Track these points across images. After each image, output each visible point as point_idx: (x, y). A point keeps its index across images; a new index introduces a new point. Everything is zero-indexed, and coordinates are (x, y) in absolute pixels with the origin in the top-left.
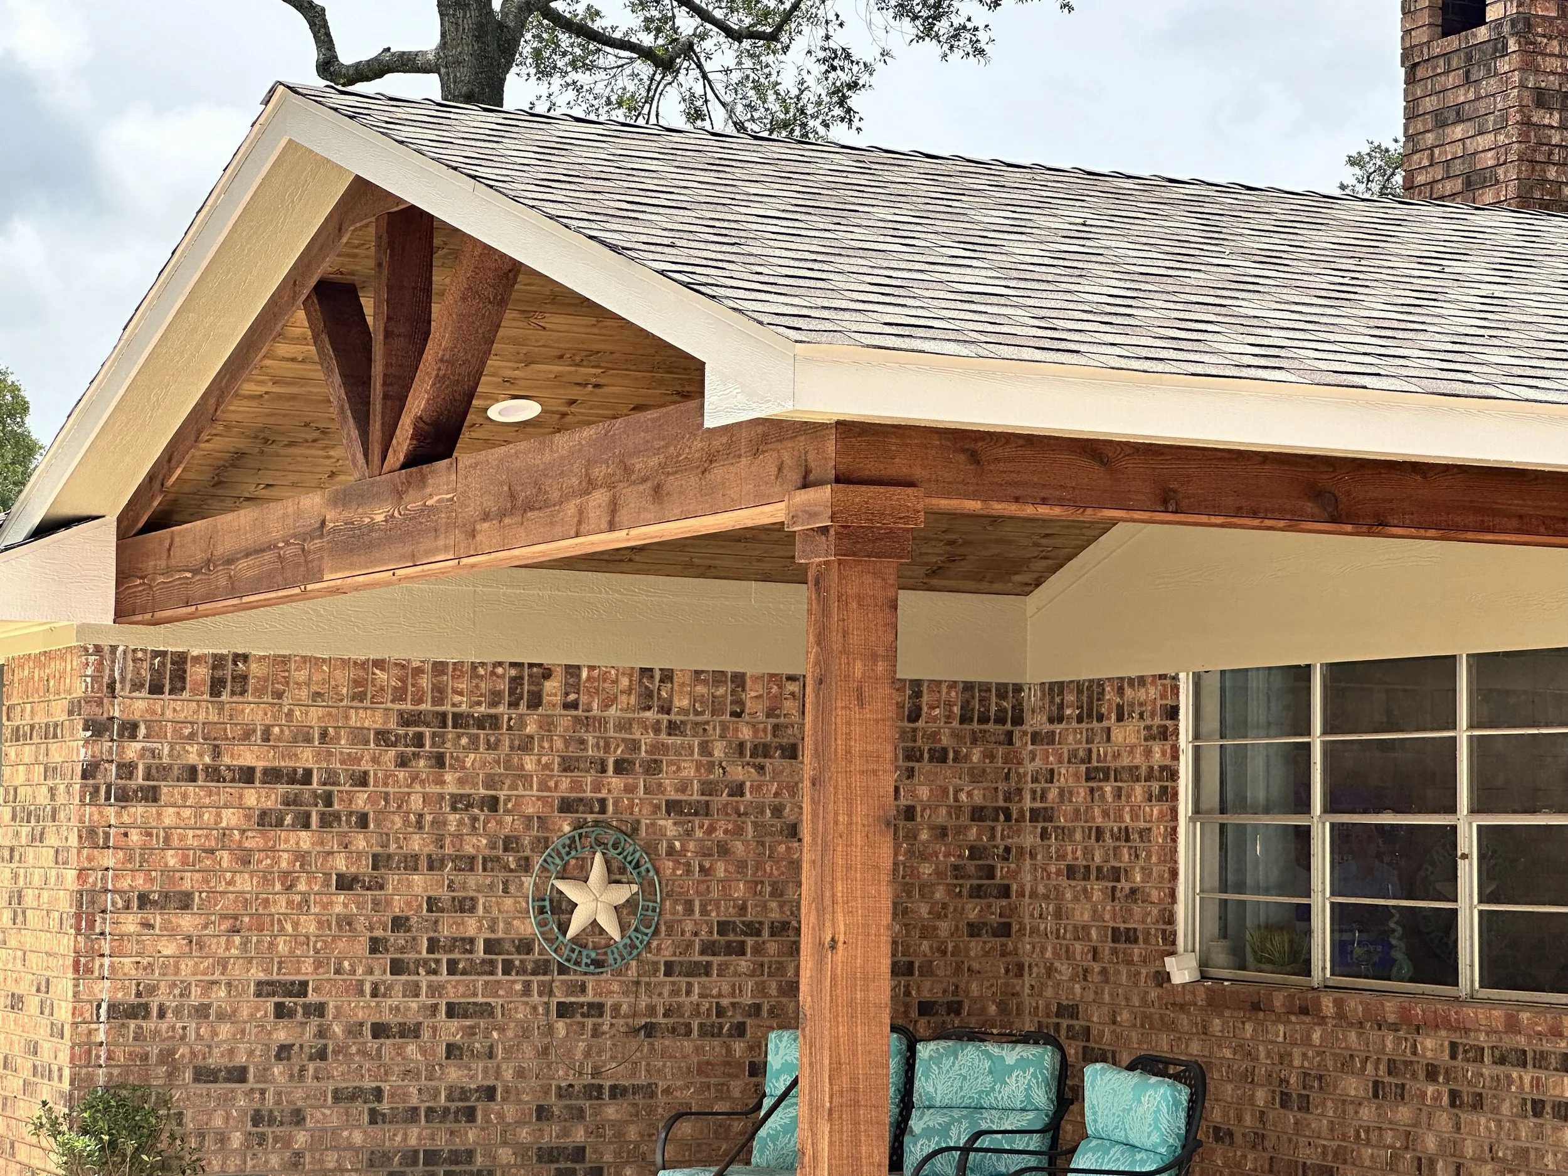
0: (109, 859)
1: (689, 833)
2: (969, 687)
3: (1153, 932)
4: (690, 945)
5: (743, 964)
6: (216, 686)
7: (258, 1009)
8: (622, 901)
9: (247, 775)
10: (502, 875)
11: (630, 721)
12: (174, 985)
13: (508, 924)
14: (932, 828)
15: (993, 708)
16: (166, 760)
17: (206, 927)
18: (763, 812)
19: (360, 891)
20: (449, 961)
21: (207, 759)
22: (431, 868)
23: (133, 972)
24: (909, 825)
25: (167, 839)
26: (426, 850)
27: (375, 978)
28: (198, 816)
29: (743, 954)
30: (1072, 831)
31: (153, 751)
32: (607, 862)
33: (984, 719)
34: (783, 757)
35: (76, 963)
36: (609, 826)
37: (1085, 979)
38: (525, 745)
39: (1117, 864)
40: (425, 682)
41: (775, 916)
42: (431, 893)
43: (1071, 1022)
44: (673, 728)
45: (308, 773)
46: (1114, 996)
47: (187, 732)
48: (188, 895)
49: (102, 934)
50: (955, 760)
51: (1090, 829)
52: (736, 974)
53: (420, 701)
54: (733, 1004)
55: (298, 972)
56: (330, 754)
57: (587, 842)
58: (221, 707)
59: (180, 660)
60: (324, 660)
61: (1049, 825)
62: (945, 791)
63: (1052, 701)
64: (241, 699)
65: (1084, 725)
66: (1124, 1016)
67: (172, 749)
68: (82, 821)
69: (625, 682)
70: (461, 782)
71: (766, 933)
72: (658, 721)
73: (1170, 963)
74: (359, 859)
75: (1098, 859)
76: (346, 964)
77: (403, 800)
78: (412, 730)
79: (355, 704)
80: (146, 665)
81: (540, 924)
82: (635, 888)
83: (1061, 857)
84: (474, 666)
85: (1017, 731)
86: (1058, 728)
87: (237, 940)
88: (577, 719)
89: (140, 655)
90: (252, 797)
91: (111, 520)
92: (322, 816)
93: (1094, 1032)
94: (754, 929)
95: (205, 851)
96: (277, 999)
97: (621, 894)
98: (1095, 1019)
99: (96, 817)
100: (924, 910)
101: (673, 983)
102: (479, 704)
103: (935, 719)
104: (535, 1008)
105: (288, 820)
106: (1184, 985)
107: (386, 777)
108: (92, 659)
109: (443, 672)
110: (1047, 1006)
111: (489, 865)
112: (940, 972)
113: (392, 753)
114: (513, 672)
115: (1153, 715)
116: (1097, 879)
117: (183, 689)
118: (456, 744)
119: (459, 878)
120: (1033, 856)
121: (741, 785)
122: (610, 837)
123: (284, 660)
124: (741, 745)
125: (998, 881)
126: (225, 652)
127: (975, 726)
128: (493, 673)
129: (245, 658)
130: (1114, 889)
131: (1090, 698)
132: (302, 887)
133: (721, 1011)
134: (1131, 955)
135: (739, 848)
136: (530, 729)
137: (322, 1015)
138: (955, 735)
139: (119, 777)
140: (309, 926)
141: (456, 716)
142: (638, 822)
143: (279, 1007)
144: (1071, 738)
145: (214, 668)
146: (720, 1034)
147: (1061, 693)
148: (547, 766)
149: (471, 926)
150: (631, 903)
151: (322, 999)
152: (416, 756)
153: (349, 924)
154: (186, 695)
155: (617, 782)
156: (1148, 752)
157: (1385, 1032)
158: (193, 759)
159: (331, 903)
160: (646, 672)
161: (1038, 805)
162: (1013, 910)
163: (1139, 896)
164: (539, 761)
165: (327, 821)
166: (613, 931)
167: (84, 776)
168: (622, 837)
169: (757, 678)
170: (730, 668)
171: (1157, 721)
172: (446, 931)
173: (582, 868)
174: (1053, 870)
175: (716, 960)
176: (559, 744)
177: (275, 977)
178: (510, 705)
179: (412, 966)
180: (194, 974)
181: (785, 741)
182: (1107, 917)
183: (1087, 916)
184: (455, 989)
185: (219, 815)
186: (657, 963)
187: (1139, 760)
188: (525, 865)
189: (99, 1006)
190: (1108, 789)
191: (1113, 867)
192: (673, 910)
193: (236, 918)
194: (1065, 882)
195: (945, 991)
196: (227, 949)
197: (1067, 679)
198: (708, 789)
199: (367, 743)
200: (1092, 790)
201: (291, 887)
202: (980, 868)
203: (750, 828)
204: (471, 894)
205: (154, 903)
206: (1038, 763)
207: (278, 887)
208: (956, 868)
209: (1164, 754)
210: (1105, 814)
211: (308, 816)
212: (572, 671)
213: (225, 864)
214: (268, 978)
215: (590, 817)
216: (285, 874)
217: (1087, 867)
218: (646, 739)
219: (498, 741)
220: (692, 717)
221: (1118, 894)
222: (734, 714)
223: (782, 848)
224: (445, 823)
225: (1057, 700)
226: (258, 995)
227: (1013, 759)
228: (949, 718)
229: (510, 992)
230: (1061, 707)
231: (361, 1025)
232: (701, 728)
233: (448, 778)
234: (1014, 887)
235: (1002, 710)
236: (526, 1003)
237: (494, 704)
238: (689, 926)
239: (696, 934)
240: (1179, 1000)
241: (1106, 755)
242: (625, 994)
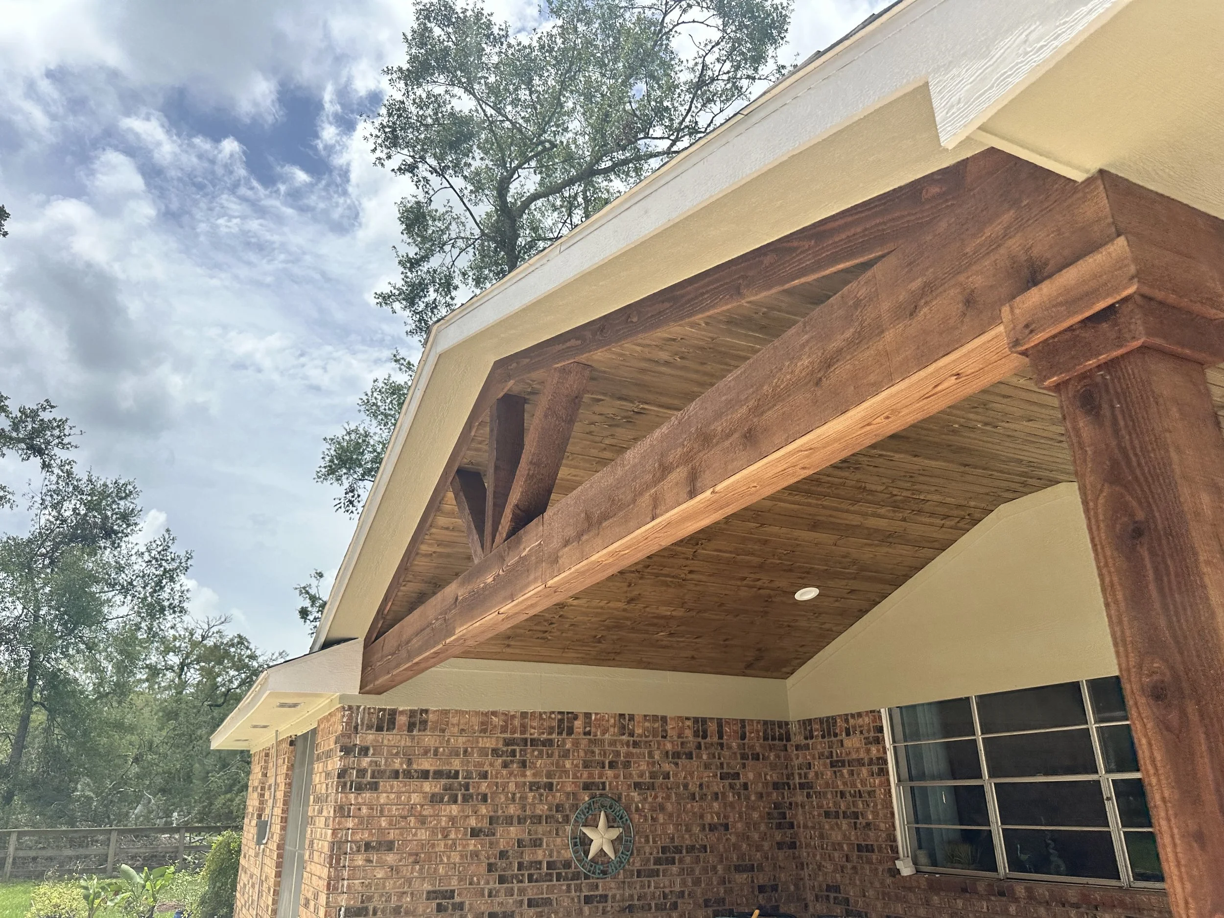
0: (350, 823)
1: (645, 799)
2: (765, 723)
3: (884, 846)
4: (648, 860)
5: (675, 869)
6: (411, 727)
7: (428, 908)
8: (615, 837)
9: (425, 775)
10: (555, 826)
11: (615, 741)
12: (382, 895)
13: (559, 852)
14: (756, 793)
15: (777, 734)
16: (383, 767)
17: (400, 861)
18: (679, 787)
19: (482, 837)
20: (529, 875)
21: (405, 767)
22: (519, 823)
23: (360, 888)
24: (746, 792)
25: (382, 811)
26: (517, 813)
27: (491, 886)
28: (399, 798)
29: (674, 864)
30: (825, 793)
31: (376, 762)
32: (607, 816)
33: (773, 739)
34: (687, 758)
35: (329, 884)
36: (607, 797)
37: (842, 871)
38: (566, 755)
39: (856, 810)
40: (516, 722)
41: (688, 842)
42: (520, 837)
43: (835, 895)
44: (636, 744)
45: (457, 772)
46: (862, 881)
47: (395, 751)
48: (392, 843)
49: (344, 866)
50: (763, 759)
51: (836, 792)
52: (671, 875)
53: (514, 733)
54: (671, 892)
55: (450, 884)
56: (468, 762)
57: (596, 806)
58: (413, 738)
59: (393, 713)
60: (466, 712)
61: (811, 791)
62: (760, 775)
63: (805, 729)
64: (423, 733)
65: (826, 740)
66: (871, 893)
67: (386, 762)
68: (336, 802)
69: (612, 721)
70: (534, 775)
71: (684, 851)
72: (628, 741)
73: (899, 864)
74: (482, 819)
75: (843, 807)
76: (475, 879)
77: (505, 785)
78: (510, 748)
79: (482, 735)
80: (375, 716)
81: (575, 852)
82: (621, 830)
83: (820, 807)
84: (541, 714)
85: (789, 744)
86: (810, 742)
87: (417, 867)
88: (590, 741)
89: (372, 710)
90: (428, 787)
91: (361, 640)
92: (464, 796)
93: (852, 901)
94: (678, 850)
95: (402, 817)
96: (438, 901)
97: (615, 833)
98: (851, 894)
99: (344, 800)
100: (756, 836)
101: (642, 881)
102: (543, 733)
103: (752, 739)
104: (573, 899)
105: (446, 798)
106: (910, 876)
107: (497, 774)
108: (347, 713)
109: (526, 718)
110: (820, 886)
111: (549, 820)
112: (766, 869)
113: (500, 760)
114: (560, 717)
115: (869, 731)
116: (844, 817)
117: (394, 728)
118: (532, 755)
119: (533, 828)
120: (803, 806)
121: (669, 773)
122: (608, 802)
123: (445, 712)
124: (667, 752)
125: (788, 820)
126: (416, 708)
127: (770, 742)
128: (550, 717)
129: (426, 711)
130: (855, 823)
131: (828, 726)
132: (452, 836)
133: (665, 896)
134: (872, 859)
135: (669, 807)
136: (568, 746)
137: (462, 909)
138: (761, 746)
139: (357, 777)
140: (456, 858)
141: (532, 740)
142: (621, 794)
143: (439, 905)
144: (819, 747)
145: (410, 717)
146: (665, 909)
147: (810, 724)
148: (577, 766)
149: (540, 855)
150: (619, 838)
151: (462, 900)
152: (512, 762)
153: (477, 856)
154: (395, 732)
155: (610, 773)
156: (868, 751)
157: (1068, 908)
158: (397, 766)
159: (468, 844)
160: (622, 716)
161: (803, 781)
162: (796, 834)
163: (872, 827)
164: (573, 763)
165: (466, 799)
166: (611, 855)
167: (339, 777)
168: (614, 802)
169: (672, 719)
170: (660, 713)
171: (872, 734)
172: (527, 858)
173: (595, 820)
174: (816, 813)
175: (661, 868)
176: (582, 754)
177: (437, 888)
178: (558, 734)
179: (510, 879)
180: (394, 888)
181: (687, 750)
182: (853, 838)
183: (839, 838)
184: (532, 891)
185: (409, 797)
186: (633, 871)
187: (862, 755)
188: (567, 819)
189: (340, 910)
190: (845, 771)
191: (853, 812)
192: (639, 840)
193: (417, 855)
194: (824, 820)
195: (770, 879)
196: (412, 873)
197: (813, 717)
198: (653, 775)
199: (487, 756)
200: (835, 772)
201: (447, 836)
202: (780, 813)
203: (673, 795)
204: (540, 836)
205: (373, 847)
206: (801, 760)
207: (440, 836)
208: (769, 814)
209: (878, 751)
210: (845, 784)
211: (457, 796)
212: (588, 715)
213: (412, 825)
214: (434, 889)
215: (598, 792)
216: (444, 829)
217: (837, 812)
218: (623, 750)
219: (552, 753)
220: (644, 738)
221: (858, 826)
222: (663, 737)
223: (689, 806)
224: (526, 798)
225: (808, 728)
226: (428, 899)
227: (788, 758)
228: (758, 738)
229: (560, 890)
230: (811, 731)
231: (483, 913)
232: (648, 744)
233: (528, 773)
234: (795, 823)
235: (781, 734)
236: (569, 897)
237: (550, 733)
238: (647, 850)
239: (651, 854)
240: (907, 885)
241: (841, 754)
242: (618, 889)
